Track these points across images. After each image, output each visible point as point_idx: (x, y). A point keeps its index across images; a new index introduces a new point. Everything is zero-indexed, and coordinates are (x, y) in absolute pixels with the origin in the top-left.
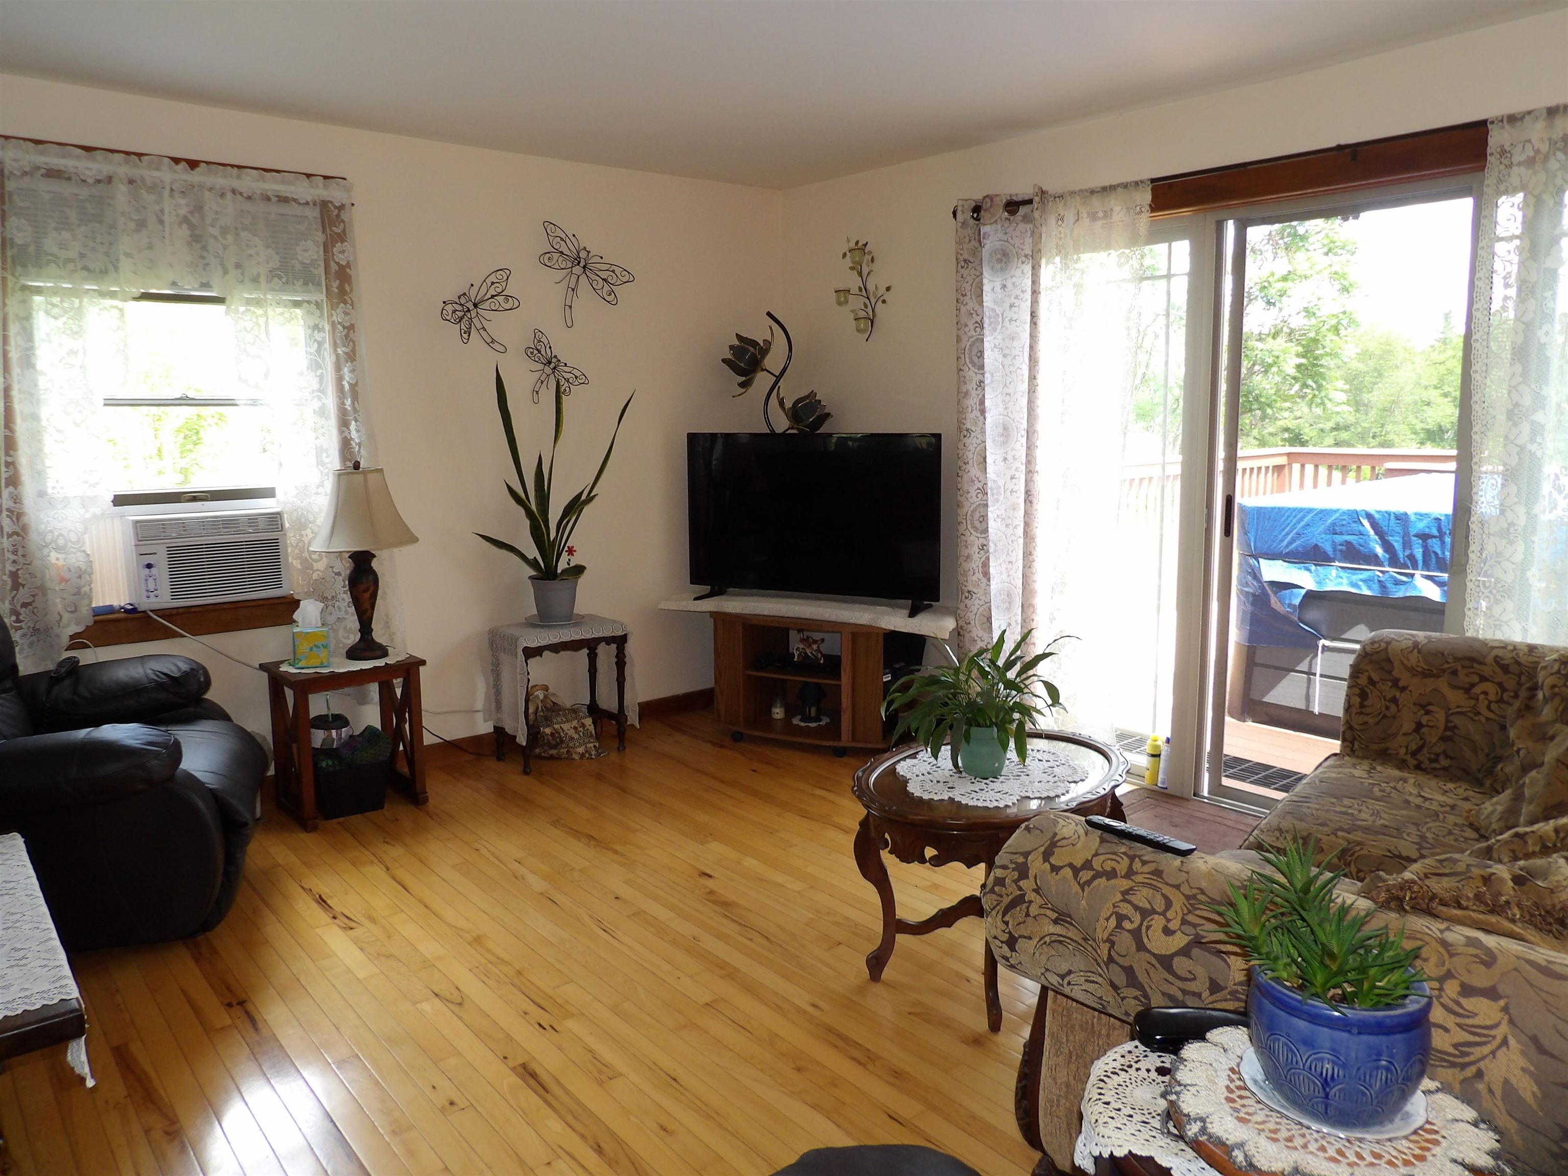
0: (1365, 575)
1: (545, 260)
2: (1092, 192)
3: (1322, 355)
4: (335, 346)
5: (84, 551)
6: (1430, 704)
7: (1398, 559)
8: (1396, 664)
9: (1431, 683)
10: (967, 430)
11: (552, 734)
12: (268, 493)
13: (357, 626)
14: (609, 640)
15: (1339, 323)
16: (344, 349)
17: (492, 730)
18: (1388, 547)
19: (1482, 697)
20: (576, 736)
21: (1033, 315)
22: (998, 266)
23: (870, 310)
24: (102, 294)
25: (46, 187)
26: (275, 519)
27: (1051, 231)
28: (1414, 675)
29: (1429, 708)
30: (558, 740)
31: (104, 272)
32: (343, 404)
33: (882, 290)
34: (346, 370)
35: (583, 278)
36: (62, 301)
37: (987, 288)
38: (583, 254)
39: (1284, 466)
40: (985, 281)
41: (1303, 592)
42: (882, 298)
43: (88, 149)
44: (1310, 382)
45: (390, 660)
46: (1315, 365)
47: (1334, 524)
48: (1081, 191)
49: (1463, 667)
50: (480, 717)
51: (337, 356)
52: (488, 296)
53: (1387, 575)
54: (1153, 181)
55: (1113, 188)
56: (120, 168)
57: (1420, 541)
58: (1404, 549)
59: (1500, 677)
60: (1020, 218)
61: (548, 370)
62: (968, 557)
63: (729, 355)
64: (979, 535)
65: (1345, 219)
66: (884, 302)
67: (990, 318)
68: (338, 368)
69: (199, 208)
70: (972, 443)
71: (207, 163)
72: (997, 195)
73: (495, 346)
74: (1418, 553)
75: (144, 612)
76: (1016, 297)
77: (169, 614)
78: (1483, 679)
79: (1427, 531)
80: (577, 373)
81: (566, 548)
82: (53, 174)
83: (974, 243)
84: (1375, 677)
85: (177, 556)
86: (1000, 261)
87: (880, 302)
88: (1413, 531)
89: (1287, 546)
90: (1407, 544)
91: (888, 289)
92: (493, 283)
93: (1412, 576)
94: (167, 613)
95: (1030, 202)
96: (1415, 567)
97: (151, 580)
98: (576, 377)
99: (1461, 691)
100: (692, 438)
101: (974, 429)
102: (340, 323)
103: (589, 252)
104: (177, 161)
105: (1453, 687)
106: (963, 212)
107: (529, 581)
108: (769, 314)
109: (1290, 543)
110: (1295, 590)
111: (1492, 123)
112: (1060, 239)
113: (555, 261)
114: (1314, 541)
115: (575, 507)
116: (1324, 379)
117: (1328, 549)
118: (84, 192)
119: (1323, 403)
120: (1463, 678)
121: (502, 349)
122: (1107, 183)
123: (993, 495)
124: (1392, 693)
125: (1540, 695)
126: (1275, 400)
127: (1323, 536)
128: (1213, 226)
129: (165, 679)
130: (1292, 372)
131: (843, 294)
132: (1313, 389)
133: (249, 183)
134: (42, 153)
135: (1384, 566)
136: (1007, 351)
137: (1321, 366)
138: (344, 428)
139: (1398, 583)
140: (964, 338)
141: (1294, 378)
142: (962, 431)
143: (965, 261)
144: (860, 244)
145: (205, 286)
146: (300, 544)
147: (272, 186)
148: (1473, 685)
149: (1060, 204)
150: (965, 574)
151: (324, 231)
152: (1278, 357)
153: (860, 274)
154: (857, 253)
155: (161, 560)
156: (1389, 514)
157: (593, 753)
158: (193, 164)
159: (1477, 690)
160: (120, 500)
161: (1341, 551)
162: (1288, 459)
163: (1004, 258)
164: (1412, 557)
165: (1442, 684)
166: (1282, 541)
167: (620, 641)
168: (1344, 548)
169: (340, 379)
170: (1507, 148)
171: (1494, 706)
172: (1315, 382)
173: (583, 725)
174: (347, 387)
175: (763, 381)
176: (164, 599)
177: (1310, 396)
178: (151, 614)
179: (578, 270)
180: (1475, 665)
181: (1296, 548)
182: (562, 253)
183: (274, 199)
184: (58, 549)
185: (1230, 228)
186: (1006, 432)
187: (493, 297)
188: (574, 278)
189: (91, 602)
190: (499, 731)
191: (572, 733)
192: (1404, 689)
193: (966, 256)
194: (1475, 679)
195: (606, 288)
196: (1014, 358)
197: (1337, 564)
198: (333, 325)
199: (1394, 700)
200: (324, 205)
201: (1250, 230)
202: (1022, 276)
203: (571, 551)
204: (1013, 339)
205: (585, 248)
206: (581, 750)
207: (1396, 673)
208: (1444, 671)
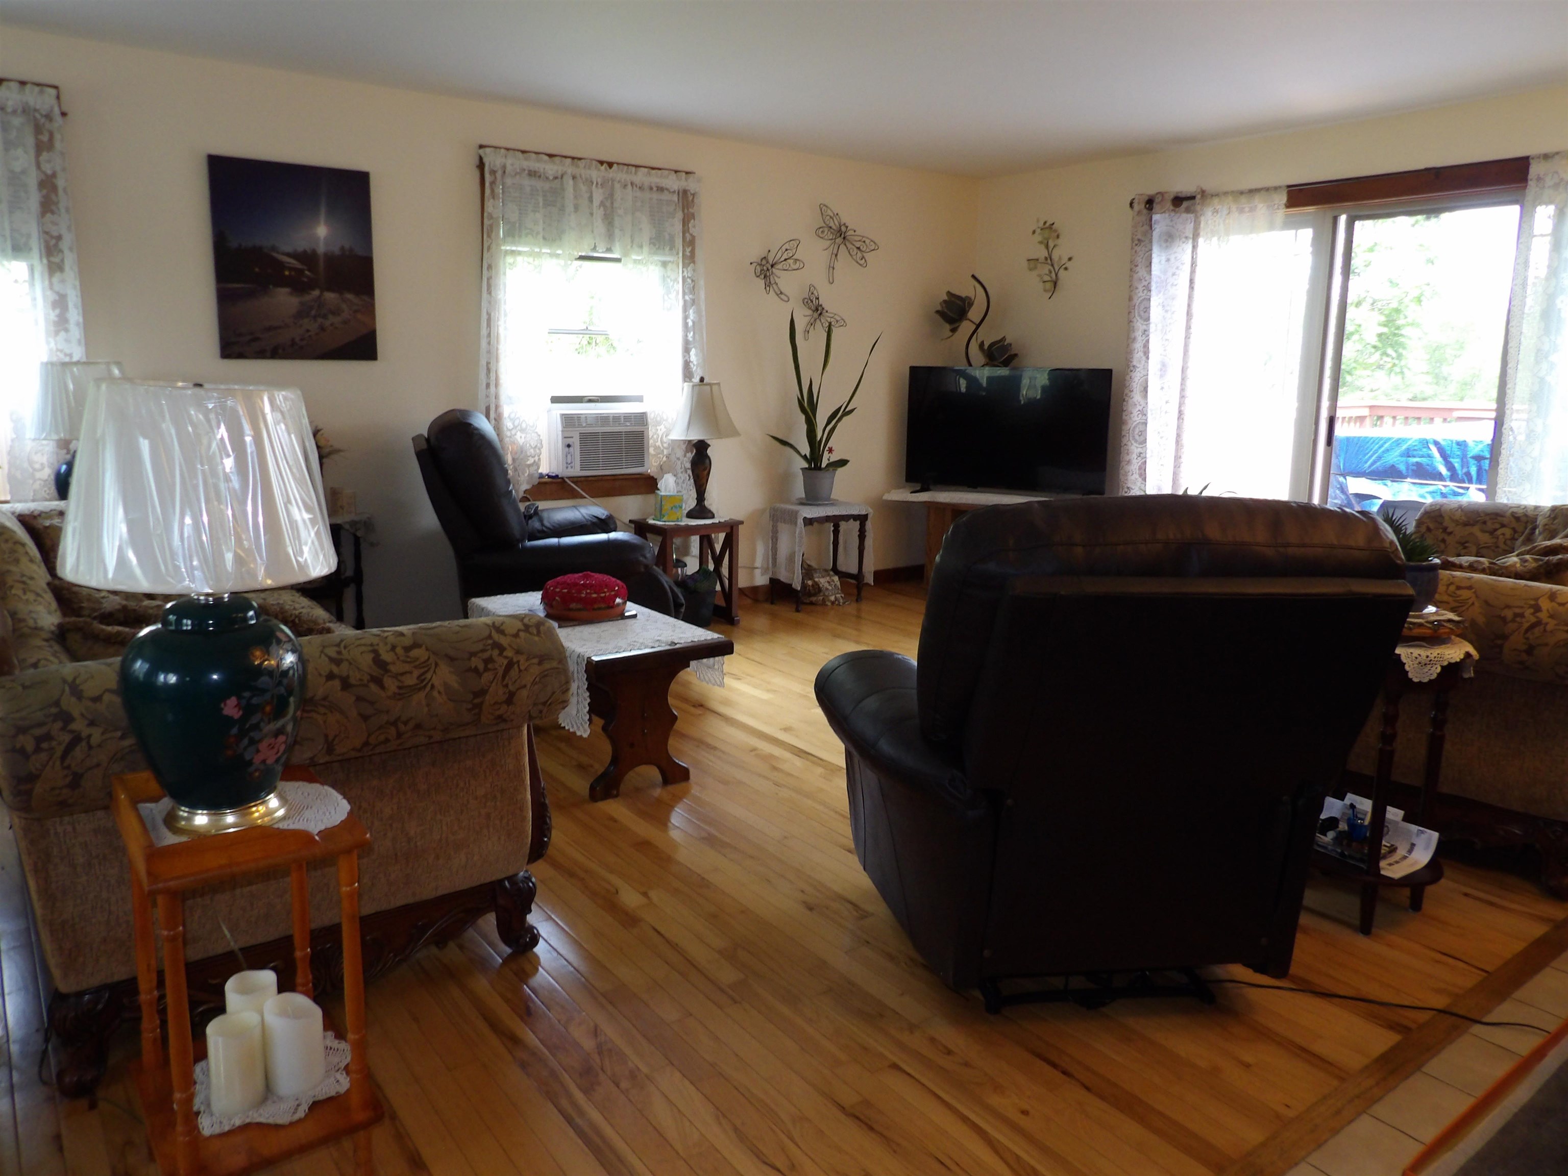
0: (1431, 488)
1: (819, 232)
2: (1242, 193)
3: (1404, 325)
4: (684, 294)
5: (537, 433)
6: (1466, 542)
7: (1458, 475)
8: (1447, 518)
9: (1469, 529)
10: (1134, 366)
11: (813, 586)
12: (639, 399)
13: (695, 496)
14: (855, 517)
15: (1422, 294)
16: (691, 296)
17: (768, 582)
18: (1450, 467)
19: (1501, 537)
20: (830, 588)
21: (1192, 281)
22: (1164, 245)
23: (1053, 275)
24: (552, 255)
25: (527, 182)
26: (641, 418)
27: (1210, 218)
28: (1458, 525)
29: (1467, 545)
30: (817, 589)
31: (554, 240)
32: (687, 336)
33: (1065, 259)
34: (691, 311)
35: (842, 247)
36: (534, 260)
37: (1155, 260)
38: (843, 229)
39: (1365, 417)
40: (1154, 256)
41: (1380, 502)
42: (1064, 266)
43: (551, 156)
44: (1390, 351)
45: (716, 521)
46: (1395, 335)
47: (1408, 449)
48: (1233, 192)
49: (1491, 519)
50: (758, 572)
51: (685, 301)
52: (783, 259)
53: (1448, 489)
54: (1289, 186)
55: (1257, 190)
56: (568, 167)
57: (1476, 462)
58: (1462, 467)
59: (1514, 524)
60: (1183, 210)
61: (816, 315)
62: (1129, 462)
63: (939, 308)
64: (1137, 445)
65: (1428, 218)
66: (1066, 269)
67: (1157, 282)
68: (685, 309)
69: (611, 195)
70: (1137, 376)
71: (618, 164)
72: (1166, 193)
73: (782, 296)
74: (1473, 470)
75: (562, 478)
76: (1177, 268)
77: (577, 480)
78: (1503, 526)
79: (1481, 453)
80: (838, 319)
81: (827, 448)
82: (533, 174)
83: (1146, 227)
84: (1432, 526)
85: (588, 440)
86: (1166, 241)
87: (1062, 271)
88: (1470, 454)
89: (1370, 467)
90: (1465, 463)
91: (1070, 259)
92: (786, 250)
93: (1468, 488)
94: (575, 479)
95: (1193, 198)
96: (1470, 481)
97: (569, 457)
98: (837, 321)
99: (1487, 534)
100: (914, 370)
101: (1138, 365)
102: (690, 278)
103: (847, 227)
104: (602, 163)
105: (1483, 531)
106: (1139, 203)
107: (801, 471)
108: (973, 276)
109: (1372, 464)
110: (1375, 501)
111: (1533, 158)
112: (1215, 226)
113: (826, 233)
114: (1391, 462)
115: (835, 416)
116: (1404, 348)
117: (1402, 468)
118: (547, 186)
119: (1402, 373)
120: (1490, 526)
121: (786, 299)
122: (1253, 187)
123: (1152, 414)
124: (1441, 536)
125: (1537, 532)
126: (1355, 368)
127: (1399, 458)
128: (1331, 220)
129: (595, 520)
130: (1374, 340)
131: (1033, 262)
132: (1393, 359)
133: (641, 177)
134: (526, 159)
135: (1445, 481)
136: (1168, 308)
137: (1401, 335)
138: (686, 354)
139: (1456, 494)
140: (1135, 298)
141: (1375, 347)
142: (1128, 367)
143: (1139, 240)
144: (1047, 225)
145: (609, 250)
146: (655, 436)
147: (655, 179)
148: (1496, 530)
149: (1216, 201)
150: (1126, 474)
151: (683, 211)
152: (1360, 326)
153: (1047, 247)
154: (1047, 231)
155: (576, 441)
156: (1452, 441)
157: (841, 601)
158: (610, 165)
159: (1499, 532)
160: (556, 400)
161: (1413, 470)
162: (1370, 412)
163: (1170, 238)
164: (1468, 474)
165: (1476, 530)
166: (1366, 462)
167: (862, 519)
168: (1415, 468)
169: (686, 318)
170: (1541, 176)
171: (1509, 542)
172: (1396, 351)
173: (833, 581)
174: (690, 324)
175: (966, 328)
176: (576, 471)
177: (1390, 365)
178: (567, 480)
179: (839, 240)
180: (1499, 518)
181: (1377, 468)
182: (831, 227)
183: (655, 189)
184: (522, 430)
185: (1343, 219)
186: (1164, 367)
187: (785, 260)
188: (836, 247)
189: (538, 468)
190: (774, 582)
191: (826, 585)
192: (1450, 533)
193: (1139, 237)
194: (1498, 526)
195: (859, 254)
196: (1173, 313)
197: (1409, 480)
198: (684, 278)
199: (1444, 541)
200: (685, 192)
201: (1358, 224)
202: (1184, 252)
203: (830, 450)
204: (1173, 299)
205: (845, 224)
206: (833, 598)
207: (1445, 524)
208: (1477, 522)
